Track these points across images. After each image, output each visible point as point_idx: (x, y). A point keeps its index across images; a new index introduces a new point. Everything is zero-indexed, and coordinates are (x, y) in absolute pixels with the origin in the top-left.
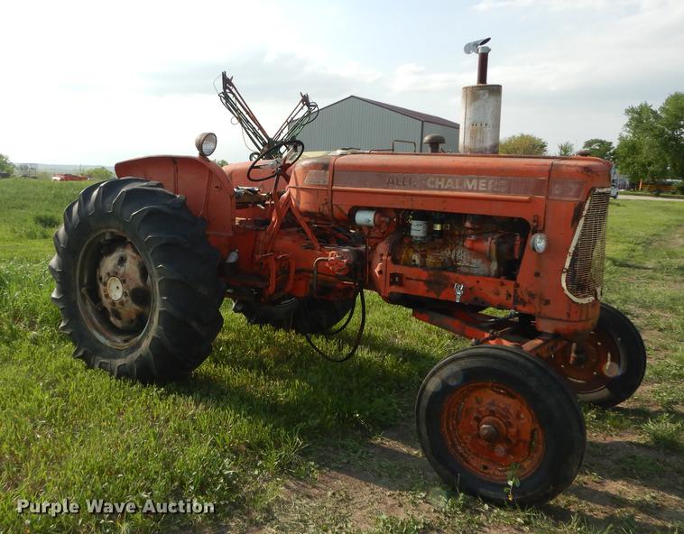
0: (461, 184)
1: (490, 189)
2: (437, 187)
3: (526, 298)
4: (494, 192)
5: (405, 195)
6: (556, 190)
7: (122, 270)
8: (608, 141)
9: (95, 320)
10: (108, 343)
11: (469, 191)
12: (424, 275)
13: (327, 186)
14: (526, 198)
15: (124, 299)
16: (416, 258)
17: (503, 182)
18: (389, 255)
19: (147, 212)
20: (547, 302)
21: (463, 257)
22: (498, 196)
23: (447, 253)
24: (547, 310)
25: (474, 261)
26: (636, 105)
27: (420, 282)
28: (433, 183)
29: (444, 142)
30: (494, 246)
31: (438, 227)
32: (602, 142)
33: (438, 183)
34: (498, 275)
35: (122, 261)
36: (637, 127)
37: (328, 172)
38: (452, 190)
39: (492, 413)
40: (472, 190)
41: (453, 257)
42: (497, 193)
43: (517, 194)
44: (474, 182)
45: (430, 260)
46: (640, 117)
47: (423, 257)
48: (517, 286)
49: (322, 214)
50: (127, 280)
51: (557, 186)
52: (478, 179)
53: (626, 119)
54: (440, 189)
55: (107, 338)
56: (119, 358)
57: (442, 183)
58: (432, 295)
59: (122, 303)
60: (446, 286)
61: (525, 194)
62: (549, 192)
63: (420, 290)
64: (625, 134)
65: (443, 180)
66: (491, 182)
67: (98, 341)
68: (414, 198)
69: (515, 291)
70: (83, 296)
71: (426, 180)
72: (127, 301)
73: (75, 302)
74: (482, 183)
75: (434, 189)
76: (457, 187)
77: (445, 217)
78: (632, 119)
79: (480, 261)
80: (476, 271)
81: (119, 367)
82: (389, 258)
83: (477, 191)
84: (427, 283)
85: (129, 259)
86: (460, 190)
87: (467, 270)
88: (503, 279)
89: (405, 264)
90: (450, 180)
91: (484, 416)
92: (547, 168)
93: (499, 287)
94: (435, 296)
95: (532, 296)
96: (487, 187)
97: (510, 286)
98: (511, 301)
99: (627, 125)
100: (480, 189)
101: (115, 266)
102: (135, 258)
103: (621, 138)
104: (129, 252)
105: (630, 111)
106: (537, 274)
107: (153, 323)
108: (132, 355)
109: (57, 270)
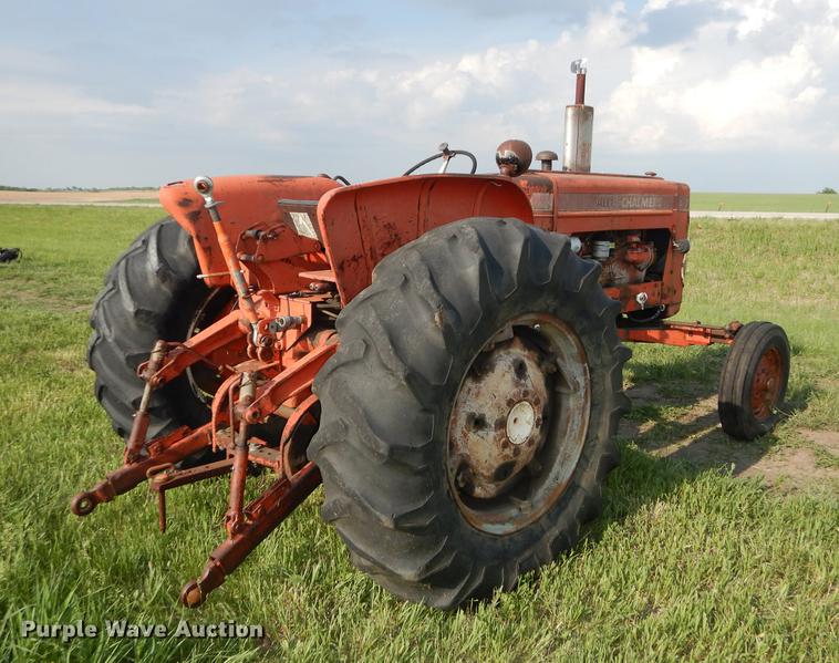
0: (640, 203)
3: (667, 293)
4: (656, 208)
5: (609, 216)
11: (644, 209)
13: (552, 213)
17: (660, 199)
20: (675, 292)
22: (658, 211)
31: (612, 246)
37: (552, 196)
43: (666, 208)
44: (647, 200)
48: (663, 284)
50: (539, 397)
52: (649, 197)
57: (630, 203)
60: (629, 299)
65: (631, 199)
66: (654, 200)
68: (614, 219)
69: (662, 290)
71: (622, 200)
74: (650, 200)
76: (638, 206)
79: (625, 270)
86: (639, 209)
88: (653, 281)
90: (634, 199)
91: (760, 376)
93: (655, 289)
95: (669, 289)
97: (659, 285)
98: (660, 298)
100: (650, 206)
104: (517, 351)
106: (672, 272)
107: (597, 438)
108: (566, 512)
109: (420, 445)
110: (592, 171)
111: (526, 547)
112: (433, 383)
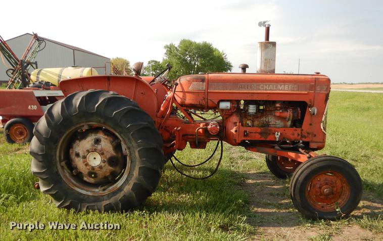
0: (276, 87)
1: (290, 89)
2: (264, 89)
3: (306, 135)
4: (292, 90)
5: (249, 93)
6: (318, 89)
7: (99, 147)
8: (158, 61)
9: (73, 181)
10: (89, 193)
11: (280, 90)
12: (259, 130)
13: (204, 90)
14: (306, 92)
15: (103, 164)
16: (249, 122)
17: (295, 86)
18: (240, 122)
19: (127, 110)
20: (315, 135)
21: (271, 120)
22: (294, 92)
23: (264, 119)
24: (315, 139)
25: (277, 121)
26: (168, 44)
27: (257, 134)
28: (262, 87)
29: (248, 67)
30: (291, 114)
31: (261, 107)
32: (156, 62)
33: (265, 87)
34: (292, 126)
35: (97, 141)
36: (170, 54)
37: (204, 83)
38: (272, 90)
39: (326, 184)
40: (282, 90)
41: (267, 120)
42: (293, 91)
43: (301, 91)
44: (283, 86)
45: (256, 123)
46: (170, 50)
47: (253, 122)
48: (302, 130)
49: (201, 105)
50: (105, 152)
51: (318, 87)
52: (284, 85)
53: (165, 51)
54: (266, 90)
55: (87, 191)
56: (103, 200)
57: (267, 87)
58: (263, 139)
59: (101, 167)
60: (270, 134)
61: (306, 91)
62: (315, 90)
63: (257, 137)
64: (165, 58)
65: (267, 85)
66: (290, 86)
67: (81, 194)
68: (253, 94)
69: (301, 133)
70: (62, 167)
71: (259, 86)
72: (105, 165)
73: (57, 172)
74: (286, 87)
75: (263, 90)
76: (274, 89)
77: (265, 103)
78: (167, 50)
79: (280, 121)
80: (278, 126)
81: (104, 206)
82: (240, 124)
83: (284, 90)
84: (260, 133)
85: (102, 139)
86: (276, 90)
87: (274, 126)
88: (294, 128)
89: (246, 126)
90: (271, 86)
91: (323, 186)
92: (314, 79)
93: (294, 132)
94: (265, 140)
95: (308, 133)
96: (288, 88)
97: (299, 130)
98: (300, 137)
99: (166, 54)
100: (285, 89)
101: (93, 145)
102: (107, 139)
103: (164, 60)
104: (101, 136)
105: (166, 47)
106: (311, 125)
107: (133, 175)
108: (115, 197)
109: (40, 153)
110: (276, 73)
111: (94, 202)
112: (44, 136)
